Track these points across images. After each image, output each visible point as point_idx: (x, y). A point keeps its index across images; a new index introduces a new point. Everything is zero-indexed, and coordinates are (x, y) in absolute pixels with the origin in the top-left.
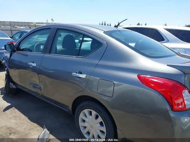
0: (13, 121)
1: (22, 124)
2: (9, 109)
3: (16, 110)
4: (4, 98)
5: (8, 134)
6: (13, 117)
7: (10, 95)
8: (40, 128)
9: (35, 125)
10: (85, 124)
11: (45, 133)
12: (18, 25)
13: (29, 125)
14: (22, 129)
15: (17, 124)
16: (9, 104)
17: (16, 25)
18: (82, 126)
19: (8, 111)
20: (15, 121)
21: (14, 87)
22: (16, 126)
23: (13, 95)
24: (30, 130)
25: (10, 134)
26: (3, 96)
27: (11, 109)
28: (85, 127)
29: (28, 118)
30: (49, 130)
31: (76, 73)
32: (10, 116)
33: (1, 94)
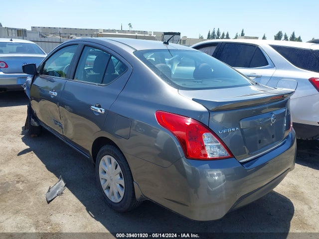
0: (26, 168)
1: (35, 173)
2: (25, 153)
3: (35, 155)
4: (24, 140)
5: (15, 182)
6: (27, 163)
7: (32, 136)
8: (56, 179)
9: (52, 174)
10: (106, 176)
11: (60, 184)
12: (76, 34)
13: (44, 173)
14: (34, 178)
15: (29, 171)
16: (28, 147)
17: (73, 34)
18: (102, 179)
19: (23, 156)
20: (28, 168)
21: (36, 124)
22: (28, 174)
23: (36, 135)
24: (42, 179)
25: (18, 182)
26: (23, 136)
27: (28, 153)
28: (106, 180)
29: (46, 166)
30: (65, 182)
31: (96, 106)
32: (25, 162)
33: (22, 134)
